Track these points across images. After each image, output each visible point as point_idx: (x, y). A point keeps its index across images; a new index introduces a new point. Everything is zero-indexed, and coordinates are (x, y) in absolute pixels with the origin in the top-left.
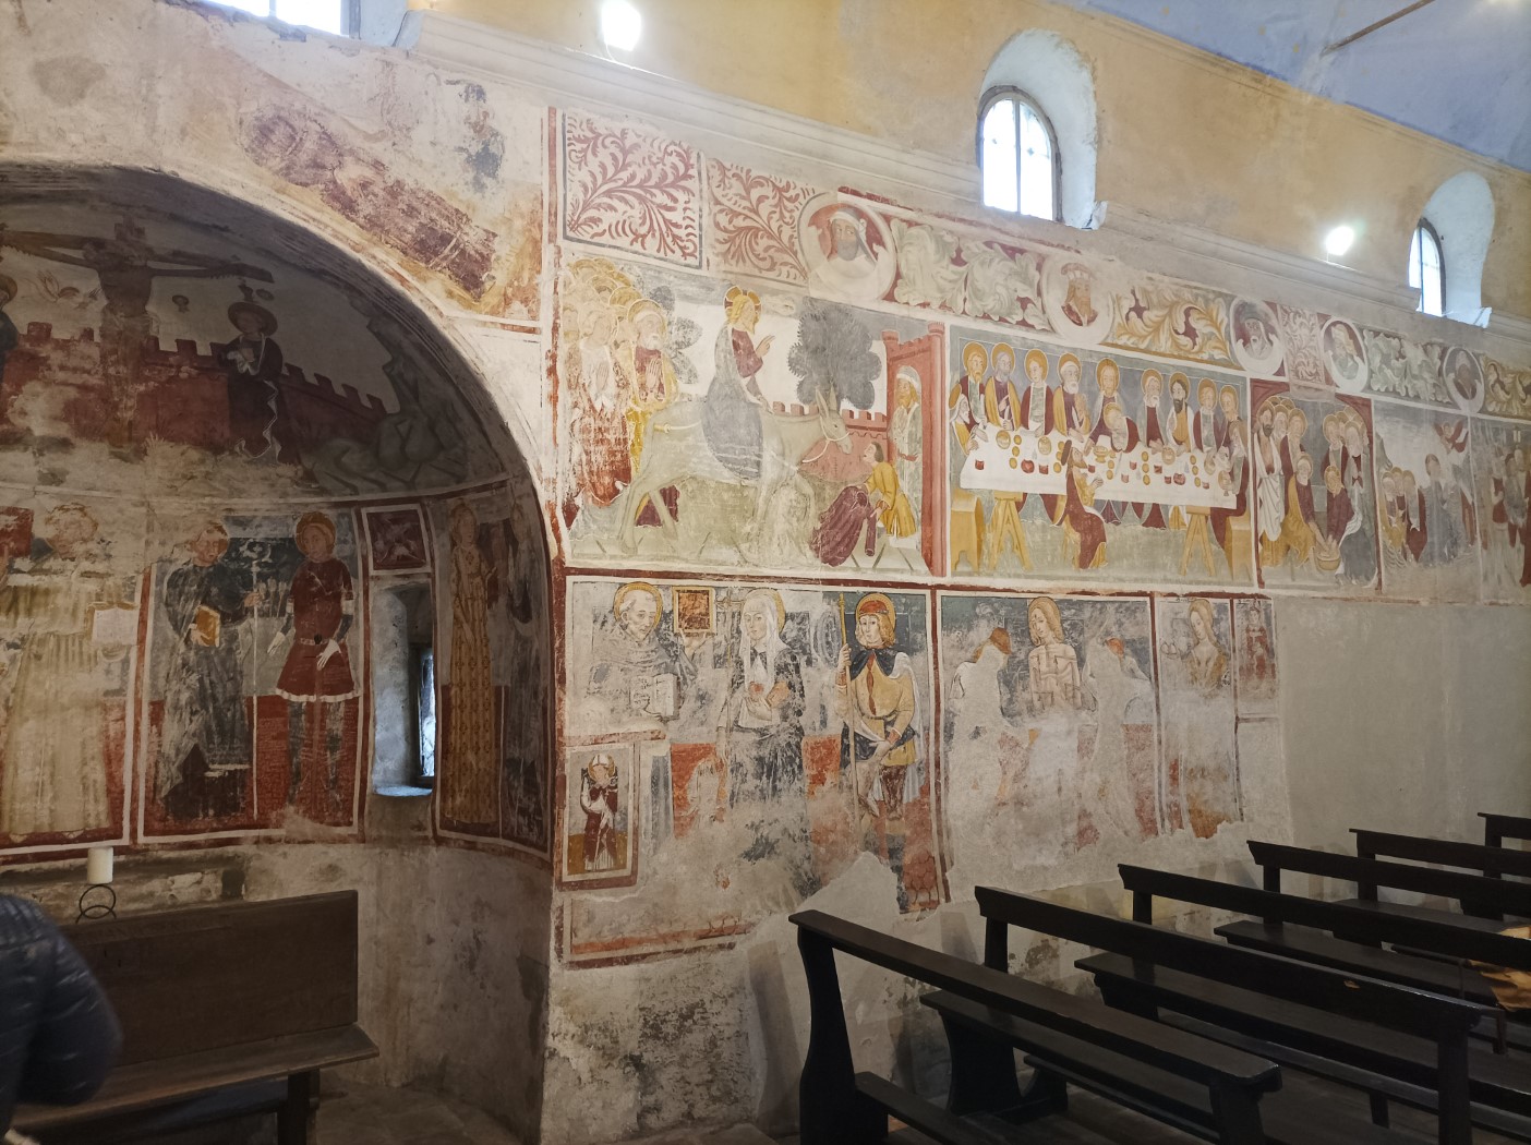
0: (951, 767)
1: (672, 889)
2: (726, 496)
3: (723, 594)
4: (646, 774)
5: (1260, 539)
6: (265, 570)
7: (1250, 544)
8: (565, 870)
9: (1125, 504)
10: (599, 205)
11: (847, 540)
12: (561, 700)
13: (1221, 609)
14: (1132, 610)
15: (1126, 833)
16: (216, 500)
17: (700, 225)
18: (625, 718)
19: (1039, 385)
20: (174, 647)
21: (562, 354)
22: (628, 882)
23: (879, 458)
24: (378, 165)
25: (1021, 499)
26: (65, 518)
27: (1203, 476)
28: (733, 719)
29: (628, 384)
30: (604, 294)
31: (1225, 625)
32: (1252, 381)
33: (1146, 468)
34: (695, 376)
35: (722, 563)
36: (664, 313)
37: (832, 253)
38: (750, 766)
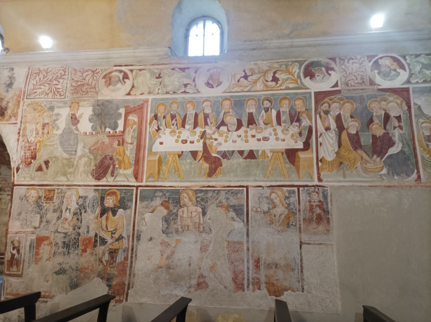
0: (138, 251)
1: (32, 280)
2: (64, 161)
3: (60, 190)
4: (28, 244)
5: (320, 160)
7: (312, 163)
8: (6, 270)
9: (233, 152)
10: (37, 88)
11: (104, 172)
12: (9, 221)
14: (235, 193)
17: (66, 88)
18: (25, 227)
19: (191, 112)
22: (20, 276)
23: (119, 145)
25: (181, 153)
27: (281, 136)
28: (56, 229)
29: (39, 133)
32: (315, 93)
33: (246, 136)
34: (59, 128)
35: (61, 181)
36: (51, 113)
37: (109, 85)
38: (61, 244)
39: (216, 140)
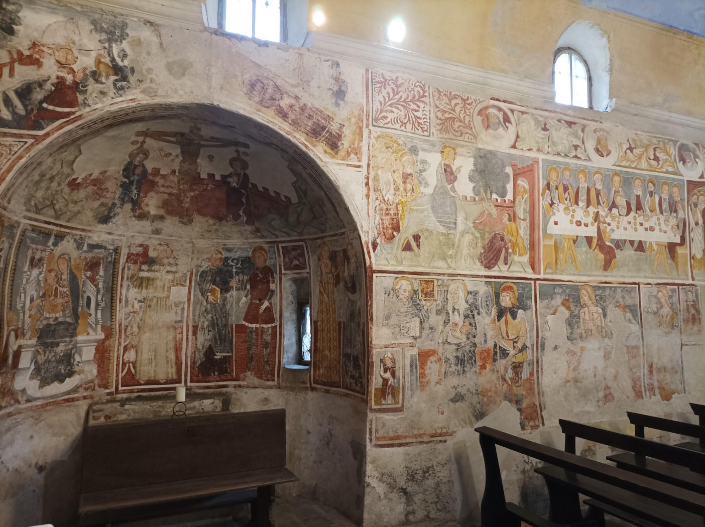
0: (544, 363)
1: (419, 414)
2: (441, 238)
3: (440, 282)
4: (408, 362)
5: (693, 258)
6: (238, 271)
7: (687, 260)
8: (373, 403)
9: (625, 241)
10: (387, 110)
11: (495, 257)
12: (371, 328)
13: (673, 291)
14: (629, 291)
15: (628, 397)
16: (219, 241)
17: (430, 118)
18: (398, 337)
19: (583, 185)
20: (202, 303)
22: (400, 410)
23: (510, 220)
24: (297, 98)
25: (575, 238)
26: (161, 248)
27: (664, 227)
28: (445, 338)
29: (399, 189)
30: (389, 149)
31: (675, 299)
32: (688, 181)
33: (635, 224)
34: (428, 185)
35: (440, 268)
36: (414, 157)
37: (487, 127)
38: (453, 360)
39: (609, 224)
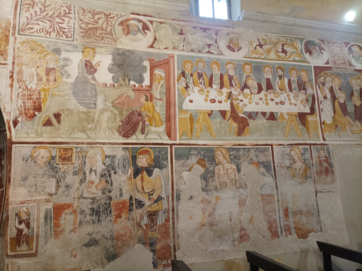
0: (179, 211)
1: (52, 258)
2: (81, 115)
3: (79, 149)
4: (42, 215)
5: (322, 123)
7: (318, 125)
8: (9, 250)
9: (257, 112)
10: (33, 23)
11: (133, 129)
12: (8, 188)
13: (305, 150)
14: (263, 151)
17: (74, 28)
18: (34, 194)
19: (217, 73)
21: (16, 71)
22: (34, 255)
23: (147, 100)
25: (210, 112)
27: (293, 101)
28: (80, 194)
29: (42, 79)
30: (33, 51)
31: (307, 155)
32: (314, 67)
33: (266, 100)
34: (70, 76)
35: (79, 139)
36: (57, 56)
37: (127, 33)
38: (88, 212)
39: (242, 101)
